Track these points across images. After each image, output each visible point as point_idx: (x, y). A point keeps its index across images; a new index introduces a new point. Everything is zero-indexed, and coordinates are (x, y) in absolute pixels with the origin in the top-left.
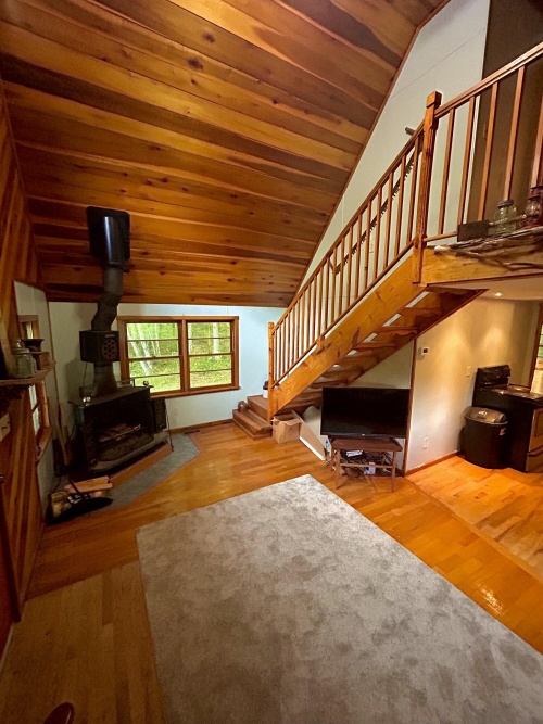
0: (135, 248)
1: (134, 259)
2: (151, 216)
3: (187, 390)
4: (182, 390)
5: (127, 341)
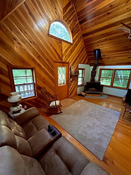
0: (102, 55)
1: (102, 57)
2: (104, 48)
3: (112, 86)
4: (111, 86)
5: (101, 74)
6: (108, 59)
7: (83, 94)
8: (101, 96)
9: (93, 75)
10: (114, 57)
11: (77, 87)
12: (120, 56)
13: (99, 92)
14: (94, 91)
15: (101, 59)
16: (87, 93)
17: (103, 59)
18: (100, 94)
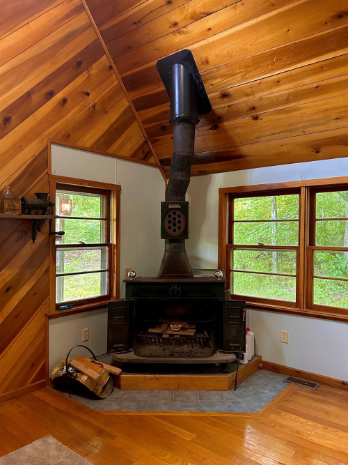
0: (211, 91)
1: (217, 108)
2: (211, 40)
3: (305, 306)
4: (297, 304)
5: (231, 222)
6: (256, 118)
7: (83, 379)
8: (235, 385)
9: (171, 232)
10: (287, 101)
11: (50, 317)
12: (318, 90)
13: (220, 357)
14: (186, 348)
15: (216, 122)
16: (128, 367)
17: (225, 124)
18: (223, 368)
